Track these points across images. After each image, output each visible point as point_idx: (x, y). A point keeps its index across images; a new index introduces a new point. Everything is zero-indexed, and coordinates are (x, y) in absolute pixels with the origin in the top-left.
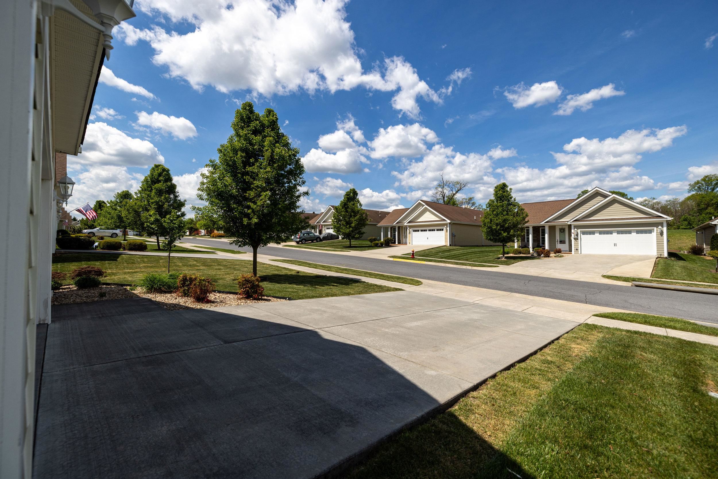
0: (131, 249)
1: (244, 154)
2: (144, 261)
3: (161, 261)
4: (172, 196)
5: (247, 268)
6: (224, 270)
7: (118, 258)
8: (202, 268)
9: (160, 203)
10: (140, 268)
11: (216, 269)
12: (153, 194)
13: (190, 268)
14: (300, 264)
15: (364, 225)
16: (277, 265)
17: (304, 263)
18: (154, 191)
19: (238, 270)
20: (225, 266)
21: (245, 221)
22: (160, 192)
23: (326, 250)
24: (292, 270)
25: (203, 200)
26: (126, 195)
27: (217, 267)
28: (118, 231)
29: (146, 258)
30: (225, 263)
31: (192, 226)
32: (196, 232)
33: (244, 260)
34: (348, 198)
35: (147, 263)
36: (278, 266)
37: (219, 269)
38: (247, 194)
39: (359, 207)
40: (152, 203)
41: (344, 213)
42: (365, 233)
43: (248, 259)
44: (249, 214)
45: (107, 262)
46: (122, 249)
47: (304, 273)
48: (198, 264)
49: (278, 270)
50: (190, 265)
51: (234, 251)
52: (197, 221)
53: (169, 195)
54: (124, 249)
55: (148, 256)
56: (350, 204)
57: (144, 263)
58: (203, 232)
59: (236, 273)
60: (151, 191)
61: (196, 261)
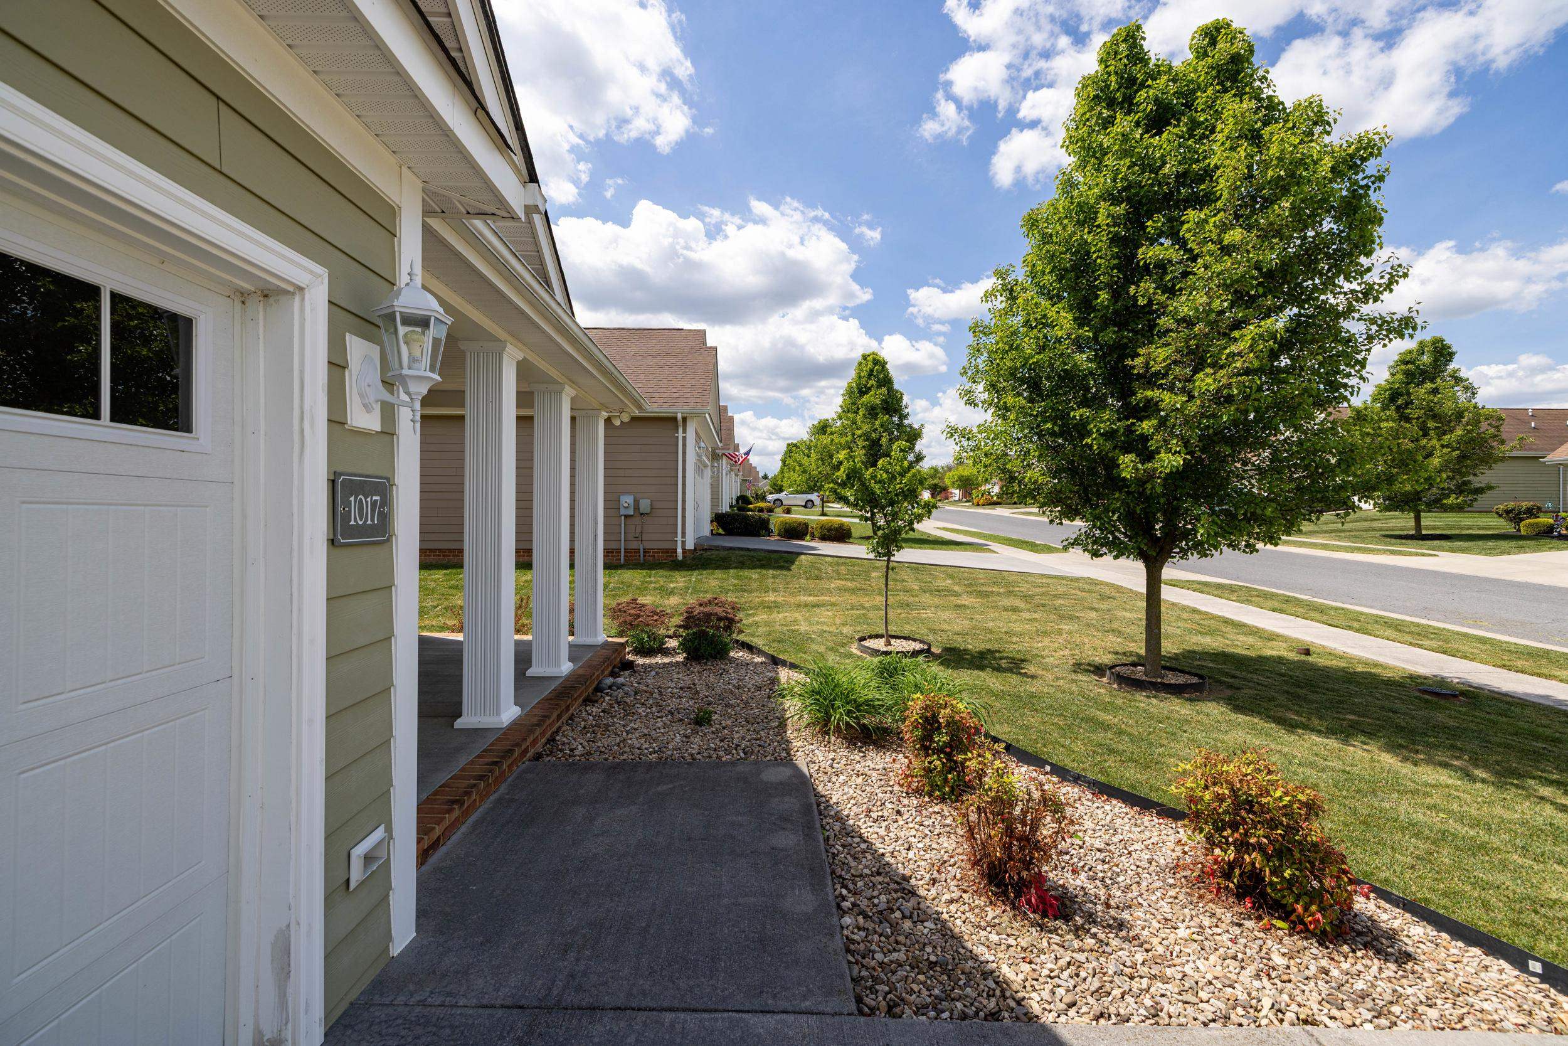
0: (824, 538)
1: (1120, 210)
2: (839, 574)
3: (873, 575)
4: (896, 419)
5: (1095, 609)
6: (1027, 616)
7: (793, 563)
8: (966, 600)
9: (873, 435)
10: (829, 592)
11: (1006, 610)
12: (859, 418)
13: (937, 601)
14: (1277, 605)
15: (1488, 459)
16: (1192, 604)
17: (1288, 600)
18: (861, 412)
19: (1071, 618)
20: (1027, 598)
21: (1128, 464)
22: (872, 412)
23: (1324, 547)
24: (1272, 637)
25: (976, 405)
26: (823, 428)
27: (1006, 602)
28: (814, 496)
29: (844, 564)
30: (1024, 588)
31: (936, 481)
32: (943, 495)
33: (1077, 579)
34: (1407, 373)
35: (847, 580)
36: (1195, 611)
37: (1015, 610)
38: (1139, 361)
39: (1462, 396)
40: (860, 436)
41: (1391, 424)
42: (1491, 488)
43: (1085, 575)
44: (1145, 438)
45: (771, 572)
46: (808, 537)
47: (1332, 654)
48: (956, 588)
49: (1211, 632)
50: (939, 591)
51: (1036, 545)
52: (945, 472)
53: (891, 416)
54: (813, 538)
55: (848, 561)
56: (1421, 392)
57: (840, 579)
58: (956, 493)
59: (1070, 633)
60: (856, 413)
61: (951, 577)
